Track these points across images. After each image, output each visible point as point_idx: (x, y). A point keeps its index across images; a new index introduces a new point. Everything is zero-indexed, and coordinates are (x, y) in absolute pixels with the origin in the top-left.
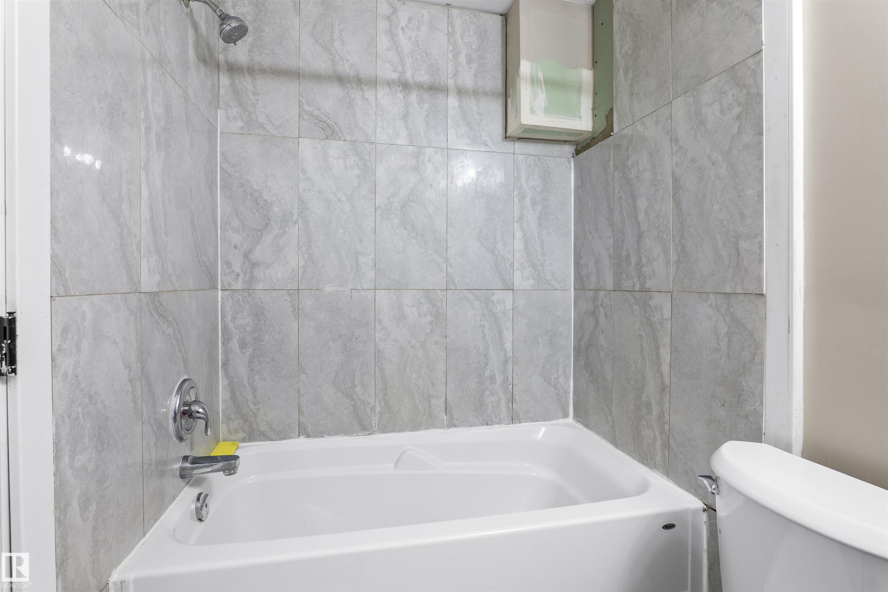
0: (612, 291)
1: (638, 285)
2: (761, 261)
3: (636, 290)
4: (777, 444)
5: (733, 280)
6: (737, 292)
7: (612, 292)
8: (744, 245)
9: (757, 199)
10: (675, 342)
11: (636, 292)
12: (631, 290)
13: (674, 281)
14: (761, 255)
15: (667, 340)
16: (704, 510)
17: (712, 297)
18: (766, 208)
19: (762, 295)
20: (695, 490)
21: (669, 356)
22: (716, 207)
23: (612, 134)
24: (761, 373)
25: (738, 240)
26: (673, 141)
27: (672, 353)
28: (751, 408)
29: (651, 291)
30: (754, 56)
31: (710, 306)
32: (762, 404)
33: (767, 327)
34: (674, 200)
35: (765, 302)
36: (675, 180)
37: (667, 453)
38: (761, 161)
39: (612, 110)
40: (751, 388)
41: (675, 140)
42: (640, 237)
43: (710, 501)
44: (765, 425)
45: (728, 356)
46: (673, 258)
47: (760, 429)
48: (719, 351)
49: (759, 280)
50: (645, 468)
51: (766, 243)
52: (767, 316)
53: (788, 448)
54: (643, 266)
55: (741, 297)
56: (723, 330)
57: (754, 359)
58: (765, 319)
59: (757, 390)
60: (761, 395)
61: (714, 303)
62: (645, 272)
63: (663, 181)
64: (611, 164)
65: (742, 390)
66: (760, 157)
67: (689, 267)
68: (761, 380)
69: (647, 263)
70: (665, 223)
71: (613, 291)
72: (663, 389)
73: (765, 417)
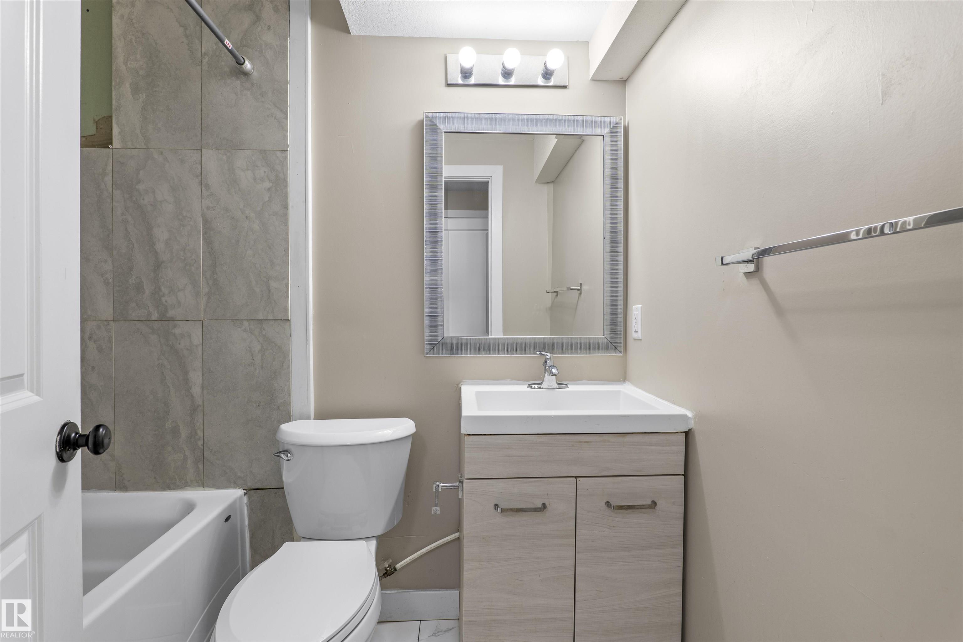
0: (111, 322)
1: (156, 315)
2: (287, 296)
3: (153, 319)
4: (301, 418)
5: (265, 310)
6: (269, 318)
7: (112, 324)
8: (273, 284)
9: (284, 253)
10: (207, 364)
11: (152, 322)
12: (144, 320)
13: (205, 310)
14: (287, 292)
15: (198, 364)
16: (245, 494)
17: (246, 323)
18: (290, 260)
19: (288, 320)
20: (235, 483)
21: (201, 378)
22: (249, 252)
23: (110, 146)
24: (288, 375)
25: (269, 280)
26: (203, 185)
27: (204, 375)
28: (282, 401)
29: (175, 320)
30: (281, 151)
31: (245, 330)
32: (290, 395)
33: (292, 342)
34: (204, 239)
35: (290, 325)
36: (206, 221)
37: (201, 466)
38: (287, 227)
39: (109, 118)
40: (281, 386)
41: (204, 184)
42: (158, 266)
43: (249, 485)
44: (292, 409)
45: (262, 368)
46: (203, 289)
47: (289, 413)
48: (254, 365)
49: (286, 310)
50: (172, 492)
51: (290, 285)
52: (292, 335)
53: (308, 418)
54: (164, 295)
55: (271, 323)
56: (257, 347)
57: (283, 366)
58: (291, 336)
59: (286, 387)
60: (289, 390)
61: (248, 328)
62: (166, 301)
63: (191, 218)
64: (109, 179)
65: (275, 390)
66: (286, 224)
67: (222, 299)
68: (289, 380)
69: (170, 293)
70: (193, 257)
71: (114, 321)
72: (194, 409)
73: (292, 404)
